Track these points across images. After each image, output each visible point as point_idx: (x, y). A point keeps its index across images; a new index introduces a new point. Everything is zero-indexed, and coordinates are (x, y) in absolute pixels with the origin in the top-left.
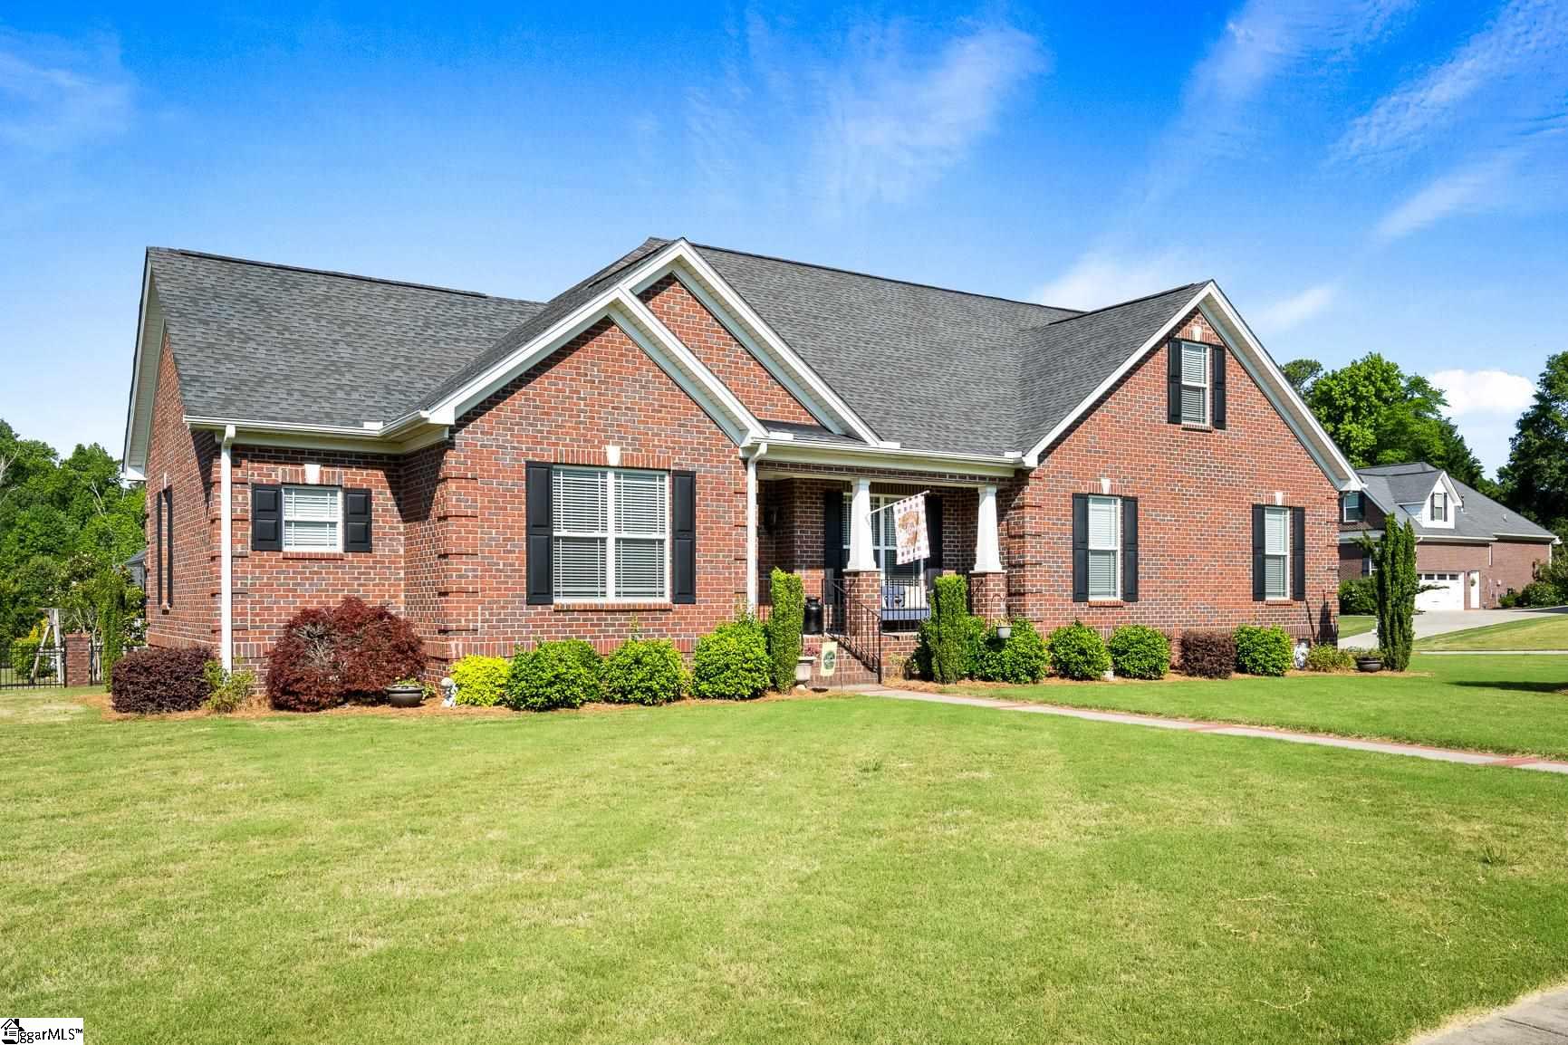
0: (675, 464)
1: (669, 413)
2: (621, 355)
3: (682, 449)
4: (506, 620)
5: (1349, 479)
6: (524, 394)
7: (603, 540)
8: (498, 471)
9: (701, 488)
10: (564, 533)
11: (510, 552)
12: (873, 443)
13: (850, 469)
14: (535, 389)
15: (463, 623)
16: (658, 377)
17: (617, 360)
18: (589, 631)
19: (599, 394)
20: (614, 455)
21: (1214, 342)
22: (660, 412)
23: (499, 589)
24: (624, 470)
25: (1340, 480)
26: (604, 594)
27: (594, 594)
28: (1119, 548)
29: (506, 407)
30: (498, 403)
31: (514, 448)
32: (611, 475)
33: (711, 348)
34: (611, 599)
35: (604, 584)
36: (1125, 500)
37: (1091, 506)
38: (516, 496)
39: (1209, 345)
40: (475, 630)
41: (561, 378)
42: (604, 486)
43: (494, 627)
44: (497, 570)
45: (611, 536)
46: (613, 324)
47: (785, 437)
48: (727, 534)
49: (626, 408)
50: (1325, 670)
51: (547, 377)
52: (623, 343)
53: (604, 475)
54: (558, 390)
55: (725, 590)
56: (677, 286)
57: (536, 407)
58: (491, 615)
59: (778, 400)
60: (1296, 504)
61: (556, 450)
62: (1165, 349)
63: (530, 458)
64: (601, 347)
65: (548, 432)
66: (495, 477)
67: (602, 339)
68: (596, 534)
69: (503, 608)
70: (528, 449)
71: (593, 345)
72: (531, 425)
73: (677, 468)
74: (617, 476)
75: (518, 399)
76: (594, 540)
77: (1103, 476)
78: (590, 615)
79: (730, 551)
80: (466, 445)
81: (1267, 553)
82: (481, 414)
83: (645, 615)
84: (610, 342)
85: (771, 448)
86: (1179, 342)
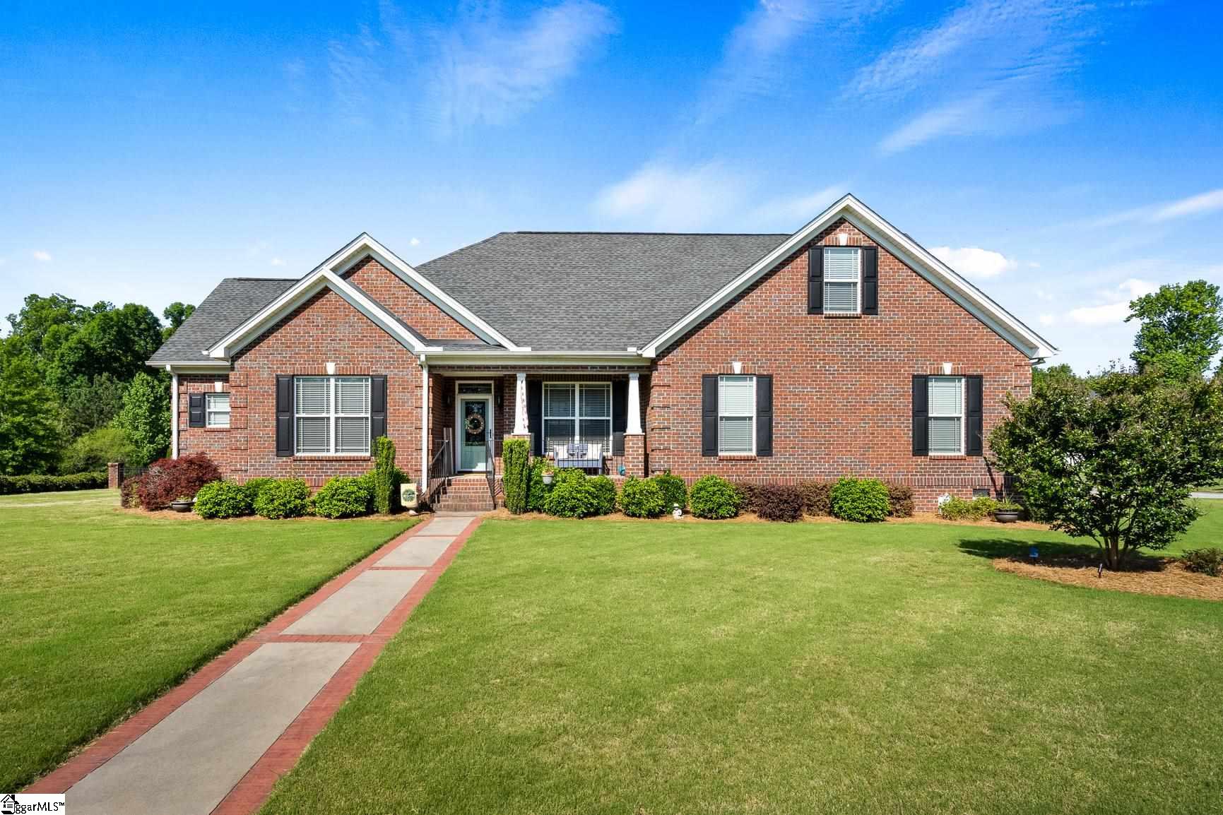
0: (373, 371)
1: (368, 340)
2: (336, 308)
3: (378, 361)
4: (264, 465)
5: (1037, 348)
6: (275, 336)
7: (328, 419)
8: (260, 381)
9: (391, 385)
10: (302, 415)
11: (266, 427)
12: (513, 349)
13: (514, 367)
14: (281, 333)
15: (238, 466)
16: (360, 319)
17: (333, 312)
18: (316, 472)
19: (322, 333)
20: (331, 368)
21: (866, 244)
22: (362, 340)
23: (260, 448)
24: (338, 376)
25: (1031, 348)
26: (328, 450)
27: (323, 450)
28: (754, 415)
29: (264, 345)
30: (259, 343)
31: (268, 368)
32: (332, 381)
33: (398, 298)
34: (332, 454)
35: (328, 445)
36: (760, 377)
37: (720, 383)
38: (271, 395)
39: (860, 247)
40: (246, 471)
41: (298, 326)
42: (328, 386)
43: (257, 469)
44: (259, 437)
45: (332, 416)
46: (331, 290)
47: (437, 350)
48: (409, 413)
49: (340, 340)
50: (950, 519)
51: (289, 326)
52: (337, 301)
53: (328, 380)
54: (296, 333)
55: (408, 448)
56: (373, 263)
57: (282, 343)
58: (255, 462)
59: (448, 326)
60: (971, 372)
61: (294, 368)
62: (805, 256)
63: (279, 373)
64: (323, 305)
65: (290, 357)
66: (258, 385)
67: (323, 300)
68: (324, 415)
69: (262, 458)
70: (278, 368)
71: (318, 304)
72: (279, 354)
73: (374, 373)
74: (337, 380)
75: (271, 340)
76: (323, 419)
77: (734, 360)
78: (316, 463)
79: (412, 423)
80: (241, 368)
81: (930, 415)
82: (249, 350)
83: (352, 463)
84: (329, 301)
85: (427, 357)
86: (821, 249)
